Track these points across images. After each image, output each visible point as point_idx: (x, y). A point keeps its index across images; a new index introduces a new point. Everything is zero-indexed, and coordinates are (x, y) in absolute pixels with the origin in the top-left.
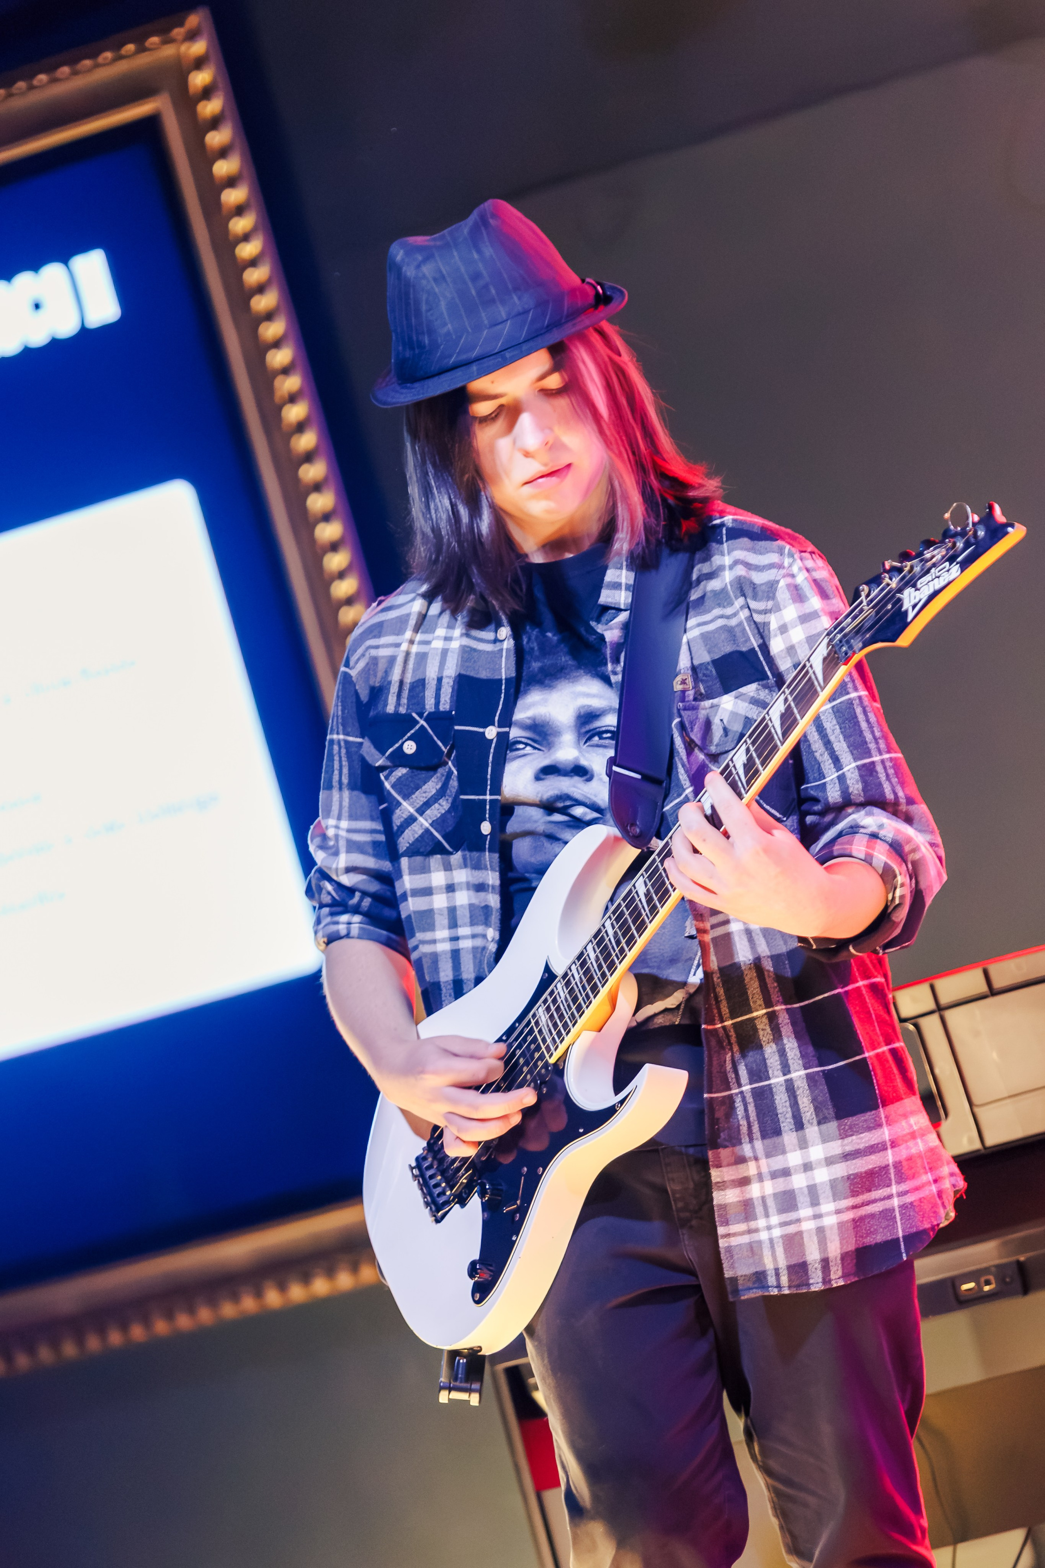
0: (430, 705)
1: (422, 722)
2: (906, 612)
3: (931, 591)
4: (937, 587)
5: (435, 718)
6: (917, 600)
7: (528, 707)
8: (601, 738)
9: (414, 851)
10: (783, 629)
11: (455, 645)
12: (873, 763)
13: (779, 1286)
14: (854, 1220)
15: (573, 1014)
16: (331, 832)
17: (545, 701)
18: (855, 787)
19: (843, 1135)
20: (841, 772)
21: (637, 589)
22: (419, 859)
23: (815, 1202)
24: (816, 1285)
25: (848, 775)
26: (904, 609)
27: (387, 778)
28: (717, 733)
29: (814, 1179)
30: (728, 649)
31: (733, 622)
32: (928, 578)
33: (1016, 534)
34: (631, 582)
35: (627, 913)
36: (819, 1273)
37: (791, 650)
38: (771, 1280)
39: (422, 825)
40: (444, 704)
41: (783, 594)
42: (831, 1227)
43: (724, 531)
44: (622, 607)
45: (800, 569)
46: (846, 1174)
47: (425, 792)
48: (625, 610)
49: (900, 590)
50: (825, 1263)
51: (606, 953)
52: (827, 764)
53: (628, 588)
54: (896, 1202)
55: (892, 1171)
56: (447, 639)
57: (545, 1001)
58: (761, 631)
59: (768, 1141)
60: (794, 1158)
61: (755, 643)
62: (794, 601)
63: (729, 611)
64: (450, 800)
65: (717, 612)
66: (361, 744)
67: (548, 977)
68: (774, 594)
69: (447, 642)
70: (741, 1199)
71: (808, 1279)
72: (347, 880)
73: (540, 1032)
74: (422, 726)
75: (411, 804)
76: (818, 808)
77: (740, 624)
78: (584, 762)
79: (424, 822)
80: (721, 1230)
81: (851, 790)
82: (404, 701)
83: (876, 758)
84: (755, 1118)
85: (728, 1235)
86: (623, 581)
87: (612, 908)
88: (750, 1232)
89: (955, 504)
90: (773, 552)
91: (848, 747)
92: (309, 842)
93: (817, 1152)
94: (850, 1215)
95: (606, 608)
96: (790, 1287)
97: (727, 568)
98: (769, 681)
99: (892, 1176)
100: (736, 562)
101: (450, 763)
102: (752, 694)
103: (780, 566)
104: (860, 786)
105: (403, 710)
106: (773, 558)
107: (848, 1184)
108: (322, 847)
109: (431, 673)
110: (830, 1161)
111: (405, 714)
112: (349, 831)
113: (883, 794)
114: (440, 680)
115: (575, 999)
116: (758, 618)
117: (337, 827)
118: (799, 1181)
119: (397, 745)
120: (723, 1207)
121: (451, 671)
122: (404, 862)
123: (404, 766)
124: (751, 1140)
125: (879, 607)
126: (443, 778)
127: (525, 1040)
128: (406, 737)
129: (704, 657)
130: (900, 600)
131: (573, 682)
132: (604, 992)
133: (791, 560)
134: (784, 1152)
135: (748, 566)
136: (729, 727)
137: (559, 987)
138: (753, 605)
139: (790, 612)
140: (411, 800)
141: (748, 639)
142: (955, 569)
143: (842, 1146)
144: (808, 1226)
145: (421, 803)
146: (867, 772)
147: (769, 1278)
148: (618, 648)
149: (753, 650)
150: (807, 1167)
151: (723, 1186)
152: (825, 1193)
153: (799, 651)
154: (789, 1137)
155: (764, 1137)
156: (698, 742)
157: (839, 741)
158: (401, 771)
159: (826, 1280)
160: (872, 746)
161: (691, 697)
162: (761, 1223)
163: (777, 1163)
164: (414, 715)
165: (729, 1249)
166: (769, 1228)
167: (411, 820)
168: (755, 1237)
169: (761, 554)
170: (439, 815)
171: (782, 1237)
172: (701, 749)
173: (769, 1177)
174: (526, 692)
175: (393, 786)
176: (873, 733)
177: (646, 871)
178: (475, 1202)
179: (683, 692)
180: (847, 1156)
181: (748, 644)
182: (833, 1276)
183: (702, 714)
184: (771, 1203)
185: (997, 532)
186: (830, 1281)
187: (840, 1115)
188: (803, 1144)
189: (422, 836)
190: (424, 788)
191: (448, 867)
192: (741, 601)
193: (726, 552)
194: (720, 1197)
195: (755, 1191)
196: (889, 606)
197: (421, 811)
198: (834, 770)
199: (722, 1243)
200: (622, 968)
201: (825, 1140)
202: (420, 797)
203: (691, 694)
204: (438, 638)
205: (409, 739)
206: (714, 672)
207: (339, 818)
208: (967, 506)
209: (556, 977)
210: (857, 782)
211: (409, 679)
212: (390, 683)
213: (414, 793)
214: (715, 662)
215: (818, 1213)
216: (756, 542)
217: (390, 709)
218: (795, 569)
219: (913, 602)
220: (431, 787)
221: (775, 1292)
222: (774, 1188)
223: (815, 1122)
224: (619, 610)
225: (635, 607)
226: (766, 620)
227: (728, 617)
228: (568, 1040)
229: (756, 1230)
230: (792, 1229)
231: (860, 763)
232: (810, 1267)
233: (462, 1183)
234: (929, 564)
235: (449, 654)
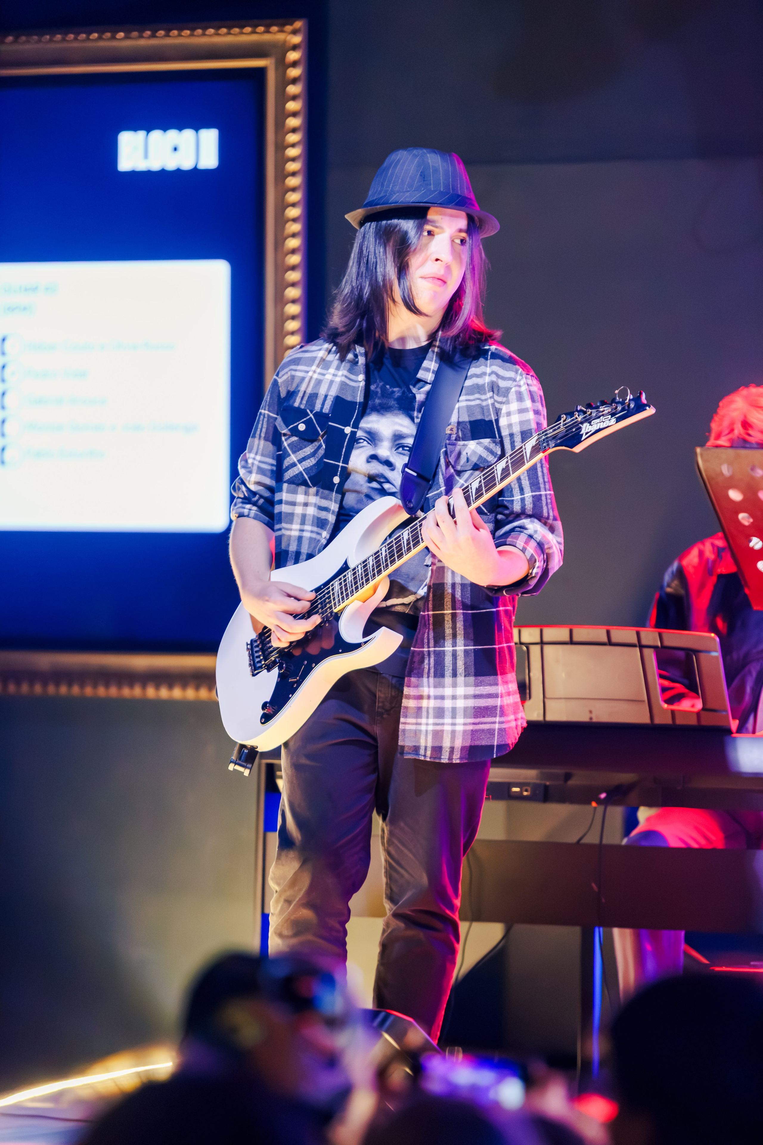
0: (317, 408)
1: (311, 415)
2: (582, 435)
3: (598, 428)
4: (601, 427)
5: (319, 415)
6: (589, 431)
7: (368, 423)
8: (403, 449)
9: (290, 482)
10: (509, 414)
11: (338, 379)
12: (541, 495)
13: (425, 756)
14: (472, 730)
15: (352, 590)
16: (250, 461)
17: (378, 421)
18: (529, 506)
19: (476, 685)
20: (523, 496)
21: (438, 374)
22: (293, 486)
23: (454, 716)
24: (445, 759)
25: (527, 499)
26: (581, 433)
27: (286, 440)
28: (463, 460)
29: (456, 704)
30: (479, 417)
31: (484, 404)
32: (598, 420)
33: (650, 411)
34: (436, 369)
35: (395, 547)
36: (448, 754)
37: (510, 426)
38: (422, 752)
39: (299, 469)
40: (326, 409)
41: (512, 395)
42: (460, 731)
43: (490, 354)
44: (429, 381)
45: (524, 384)
46: (473, 706)
47: (304, 452)
48: (430, 384)
49: (582, 423)
50: (452, 749)
51: (378, 564)
52: (516, 490)
53: (433, 372)
54: (497, 726)
55: (499, 709)
56: (335, 375)
57: (340, 579)
58: (498, 412)
59: (437, 679)
60: (448, 691)
61: (493, 418)
62: (518, 401)
63: (483, 397)
64: (317, 460)
65: (477, 396)
66: (276, 418)
67: (345, 567)
68: (508, 395)
69: (334, 377)
70: (416, 706)
71: (441, 755)
72: (253, 487)
73: (333, 594)
74: (311, 418)
75: (296, 457)
76: (507, 512)
77: (488, 405)
78: (392, 460)
79: (300, 468)
80: (402, 720)
81: (526, 507)
82: (304, 402)
83: (543, 493)
84: (433, 666)
85: (405, 723)
86: (432, 368)
87: (389, 541)
88: (417, 724)
89: (622, 387)
90: (513, 371)
91: (530, 484)
92: (239, 463)
93: (461, 691)
94: (471, 727)
95: (420, 380)
96: (430, 758)
97: (488, 374)
98: (496, 440)
99: (498, 712)
100: (493, 373)
101: (322, 441)
102: (486, 444)
103: (515, 380)
104: (531, 506)
105: (302, 407)
106: (511, 374)
107: (473, 711)
108: (243, 467)
109: (322, 391)
110: (466, 697)
111: (303, 409)
112: (260, 462)
113: (542, 512)
114: (326, 396)
115: (356, 583)
116: (497, 405)
117: (254, 459)
118: (448, 704)
119: (295, 424)
120: (406, 708)
121: (333, 392)
122: (285, 486)
123: (296, 436)
124: (428, 677)
125: (569, 428)
126: (316, 448)
127: (324, 596)
128: (301, 421)
129: (465, 418)
130: (580, 428)
131: (394, 416)
132: (372, 583)
133: (521, 377)
134: (444, 687)
135: (498, 376)
136: (470, 458)
137: (349, 575)
138: (496, 397)
139: (514, 406)
140: (296, 455)
141: (490, 415)
142: (614, 420)
143: (475, 690)
144: (448, 728)
145: (301, 457)
146: (537, 499)
147: (421, 750)
148: (423, 404)
149: (491, 421)
150: (454, 697)
151: (408, 697)
152: (460, 713)
153: (514, 427)
154: (448, 680)
155: (435, 676)
156: (453, 463)
157: (526, 480)
158: (294, 439)
159: (450, 758)
160: (542, 486)
161: (454, 438)
162: (424, 721)
163: (439, 691)
164: (308, 411)
165: (404, 731)
166: (427, 724)
167: (294, 465)
168: (419, 727)
169: (506, 370)
170: (309, 466)
171: (433, 731)
172: (453, 467)
173: (433, 698)
174: (369, 414)
175: (289, 445)
176: (544, 479)
177: (411, 528)
178: (276, 671)
179: (450, 435)
180: (476, 697)
181: (489, 417)
182: (454, 757)
183: (458, 448)
184: (431, 712)
185: (640, 408)
186: (452, 759)
187: (477, 674)
188: (454, 685)
189: (297, 475)
190: (304, 450)
191: (306, 493)
192: (491, 394)
193: (488, 365)
194: (405, 702)
195: (424, 703)
196: (574, 430)
197: (300, 461)
198: (519, 494)
199: (401, 727)
200: (385, 574)
201: (466, 685)
202: (301, 454)
203: (454, 437)
204: (329, 373)
205: (303, 422)
206: (469, 426)
207: (256, 454)
208: (629, 390)
209: (349, 568)
210: (531, 503)
211: (309, 391)
212: (299, 391)
213: (299, 452)
214: (471, 422)
215: (454, 722)
216: (505, 363)
217: (296, 404)
218: (522, 383)
219: (587, 431)
220: (309, 450)
221: (422, 758)
222: (434, 704)
223: (463, 675)
224: (427, 383)
225: (435, 384)
226: (501, 407)
227: (482, 400)
228: (346, 602)
229: (420, 724)
230: (439, 728)
231: (534, 494)
232: (443, 750)
233: (271, 660)
234: (601, 414)
235: (334, 384)
